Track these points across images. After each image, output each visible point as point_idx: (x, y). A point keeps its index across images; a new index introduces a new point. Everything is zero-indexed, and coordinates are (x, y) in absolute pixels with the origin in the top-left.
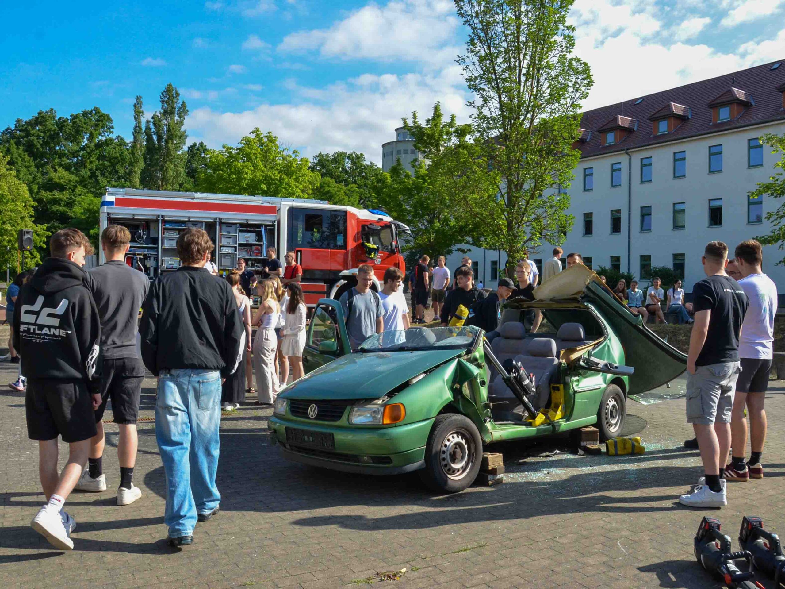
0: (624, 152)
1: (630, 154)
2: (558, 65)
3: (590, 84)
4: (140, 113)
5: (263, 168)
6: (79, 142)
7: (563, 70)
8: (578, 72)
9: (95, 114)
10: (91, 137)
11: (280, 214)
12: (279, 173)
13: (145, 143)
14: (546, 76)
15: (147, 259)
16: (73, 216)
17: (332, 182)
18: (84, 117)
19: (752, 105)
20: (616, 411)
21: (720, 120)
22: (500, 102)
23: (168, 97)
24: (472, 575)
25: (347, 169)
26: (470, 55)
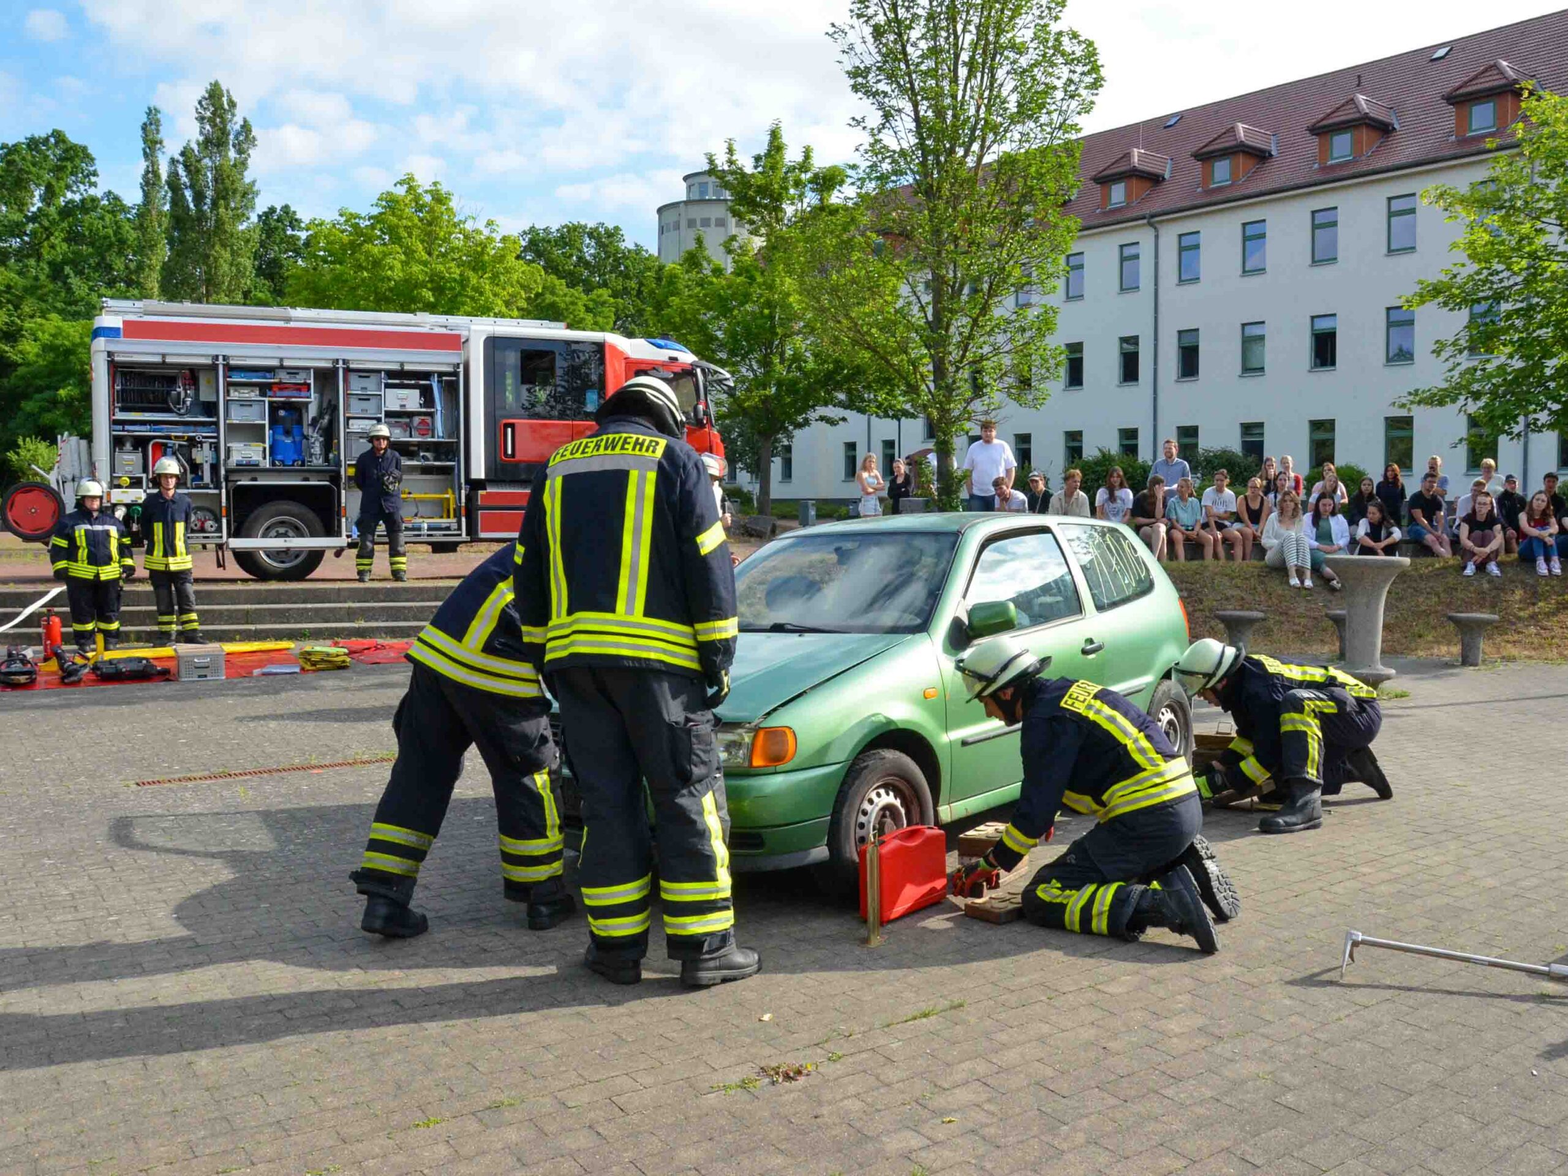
0: (1145, 221)
1: (1158, 226)
2: (1034, 45)
3: (1096, 85)
4: (156, 143)
5: (425, 257)
6: (23, 205)
7: (1044, 56)
8: (1073, 60)
9: (57, 144)
10: (50, 195)
11: (468, 352)
12: (458, 267)
13: (167, 207)
14: (1009, 67)
15: (195, 446)
16: (20, 361)
17: (560, 285)
18: (31, 150)
19: (1394, 129)
20: (1175, 731)
21: (1332, 159)
22: (917, 119)
23: (212, 109)
24: (948, 1065)
25: (588, 258)
26: (855, 21)
